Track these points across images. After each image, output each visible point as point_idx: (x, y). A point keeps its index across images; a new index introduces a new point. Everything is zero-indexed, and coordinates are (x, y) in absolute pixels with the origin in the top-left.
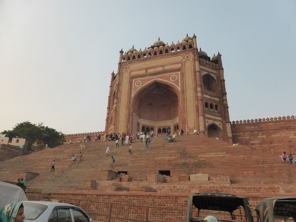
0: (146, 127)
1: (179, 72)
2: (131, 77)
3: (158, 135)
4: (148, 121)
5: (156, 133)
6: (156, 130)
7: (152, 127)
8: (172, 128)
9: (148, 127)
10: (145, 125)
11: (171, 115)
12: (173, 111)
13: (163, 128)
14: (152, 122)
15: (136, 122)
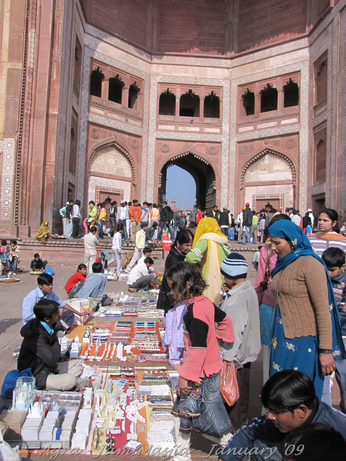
3: (159, 122)
4: (120, 47)
5: (149, 112)
6: (149, 97)
7: (136, 80)
8: (230, 97)
9: (119, 78)
10: (106, 62)
11: (223, 36)
12: (236, 21)
13: (186, 91)
14: (137, 54)
15: (73, 32)
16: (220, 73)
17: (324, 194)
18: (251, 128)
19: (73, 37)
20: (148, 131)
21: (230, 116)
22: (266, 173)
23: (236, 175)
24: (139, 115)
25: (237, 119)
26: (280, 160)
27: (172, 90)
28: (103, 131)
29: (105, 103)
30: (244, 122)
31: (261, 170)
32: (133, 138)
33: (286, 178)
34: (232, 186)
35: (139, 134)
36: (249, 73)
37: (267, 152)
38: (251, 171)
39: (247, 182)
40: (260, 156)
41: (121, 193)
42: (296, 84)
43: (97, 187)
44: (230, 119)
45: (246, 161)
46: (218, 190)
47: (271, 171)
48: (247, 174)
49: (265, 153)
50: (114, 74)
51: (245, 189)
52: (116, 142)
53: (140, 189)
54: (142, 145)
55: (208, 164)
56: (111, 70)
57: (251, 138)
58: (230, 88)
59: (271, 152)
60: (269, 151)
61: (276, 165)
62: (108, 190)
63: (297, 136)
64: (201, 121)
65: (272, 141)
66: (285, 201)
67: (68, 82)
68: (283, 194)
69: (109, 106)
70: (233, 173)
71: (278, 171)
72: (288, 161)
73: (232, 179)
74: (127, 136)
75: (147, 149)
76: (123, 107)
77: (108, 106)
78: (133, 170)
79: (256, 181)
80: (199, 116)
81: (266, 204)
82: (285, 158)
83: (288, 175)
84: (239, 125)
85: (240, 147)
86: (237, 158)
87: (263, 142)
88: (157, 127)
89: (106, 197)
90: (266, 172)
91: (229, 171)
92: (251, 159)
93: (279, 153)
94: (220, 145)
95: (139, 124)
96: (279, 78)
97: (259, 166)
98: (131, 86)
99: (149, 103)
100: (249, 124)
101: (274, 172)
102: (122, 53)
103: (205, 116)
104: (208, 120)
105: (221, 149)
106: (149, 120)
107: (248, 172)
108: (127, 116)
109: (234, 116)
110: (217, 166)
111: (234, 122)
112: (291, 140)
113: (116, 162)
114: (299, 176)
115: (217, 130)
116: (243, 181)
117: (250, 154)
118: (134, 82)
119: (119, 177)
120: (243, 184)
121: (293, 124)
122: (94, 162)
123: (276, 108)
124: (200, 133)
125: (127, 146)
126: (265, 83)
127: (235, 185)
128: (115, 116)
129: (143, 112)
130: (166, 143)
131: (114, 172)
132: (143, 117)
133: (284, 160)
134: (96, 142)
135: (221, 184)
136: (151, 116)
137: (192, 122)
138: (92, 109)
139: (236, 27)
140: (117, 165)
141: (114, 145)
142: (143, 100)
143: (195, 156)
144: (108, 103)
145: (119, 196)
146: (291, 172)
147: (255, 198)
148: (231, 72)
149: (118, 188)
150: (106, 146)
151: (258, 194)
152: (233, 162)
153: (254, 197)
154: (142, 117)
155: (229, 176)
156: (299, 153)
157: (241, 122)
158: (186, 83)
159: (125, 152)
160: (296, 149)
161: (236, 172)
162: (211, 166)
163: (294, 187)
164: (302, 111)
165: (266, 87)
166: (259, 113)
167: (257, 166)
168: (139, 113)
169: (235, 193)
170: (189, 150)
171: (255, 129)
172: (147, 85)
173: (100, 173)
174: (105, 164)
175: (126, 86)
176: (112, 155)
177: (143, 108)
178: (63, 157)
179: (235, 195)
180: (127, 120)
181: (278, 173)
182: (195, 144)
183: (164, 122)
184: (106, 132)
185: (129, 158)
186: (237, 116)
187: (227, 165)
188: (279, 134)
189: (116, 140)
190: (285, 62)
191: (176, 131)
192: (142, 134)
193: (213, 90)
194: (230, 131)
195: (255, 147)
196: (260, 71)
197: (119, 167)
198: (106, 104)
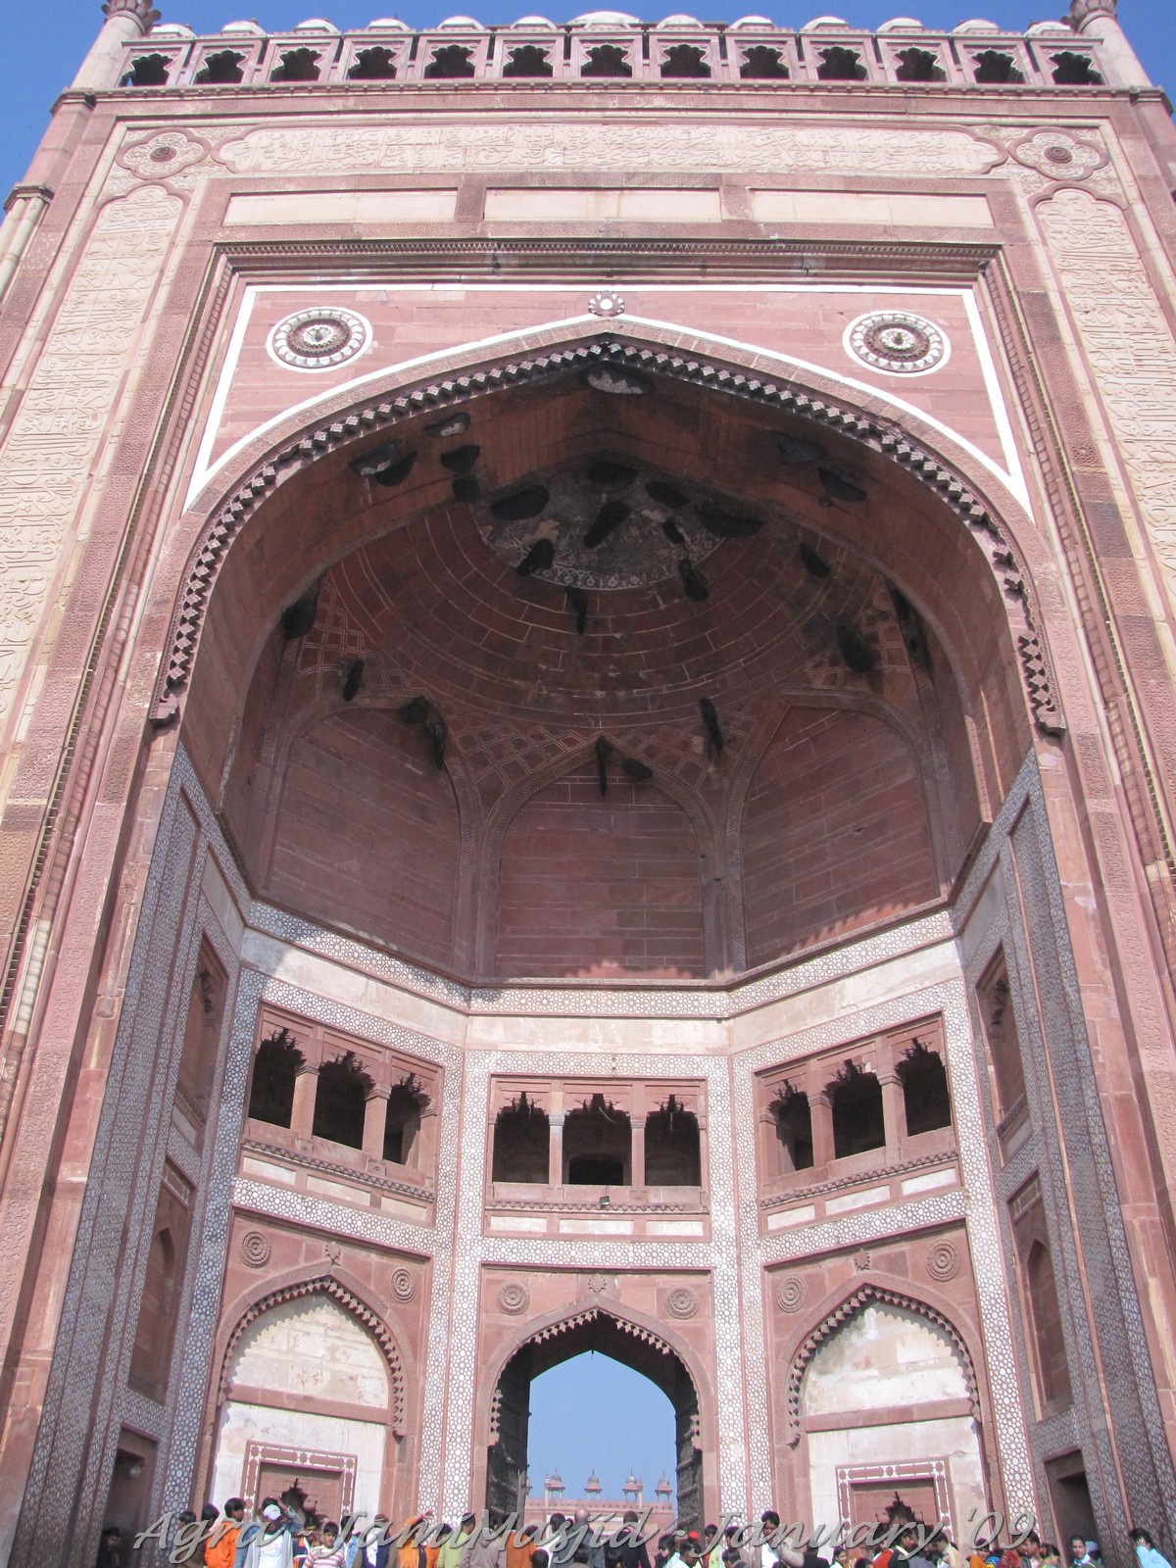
0: (314, 1052)
1: (967, 295)
2: (222, 247)
3: (494, 1208)
4: (362, 967)
5: (458, 1174)
6: (460, 1121)
7: (415, 1069)
8: (733, 1113)
9: (356, 1064)
10: (310, 1014)
11: (700, 921)
12: (736, 874)
13: (582, 1098)
14: (419, 986)
15: (187, 928)
16: (694, 1037)
17: (1076, 1454)
18: (806, 1214)
19: (185, 942)
20: (454, 1238)
21: (736, 1175)
22: (874, 1378)
23: (769, 1392)
24: (423, 1184)
25: (758, 1187)
26: (917, 1325)
27: (535, 1097)
28: (287, 1238)
29: (298, 1144)
30: (781, 1194)
31: (856, 1366)
32: (399, 1265)
33: (947, 1394)
34: (759, 1433)
35: (420, 1249)
36: (786, 1032)
37: (867, 1296)
38: (822, 1373)
39: (812, 1414)
40: (846, 1315)
41: (345, 1469)
42: (935, 1055)
43: (251, 1447)
44: (736, 1185)
45: (801, 1336)
46: (711, 1450)
47: (890, 1370)
48: (809, 1384)
49: (861, 1302)
50: (336, 1051)
51: (806, 1442)
52: (333, 1280)
53: (420, 1453)
54: (431, 1287)
55: (666, 1351)
56: (328, 1038)
57: (808, 1250)
58: (732, 1081)
59: (883, 1298)
60: (873, 1295)
61: (903, 1344)
62: (294, 1457)
63: (961, 1232)
64: (638, 1198)
65: (881, 1257)
66: (956, 1488)
67: (153, 1078)
68: (946, 1459)
69: (314, 1156)
70: (758, 1383)
71: (913, 1365)
72: (943, 1326)
73: (758, 1405)
74: (374, 1258)
75: (450, 1302)
76: (365, 1157)
77: (311, 1155)
78: (395, 1380)
79: (841, 1408)
80: (629, 1183)
81: (889, 1502)
82: (931, 1315)
83: (951, 1383)
84: (767, 1206)
85: (775, 1286)
86: (770, 1325)
87: (852, 1261)
88: (485, 1223)
89: (284, 1483)
90: (874, 1372)
91: (744, 1375)
92: (817, 1327)
93: (910, 1299)
94: (706, 1279)
95: (421, 1213)
96: (878, 1040)
97: (848, 1352)
98: (396, 1090)
99: (459, 1142)
100: (801, 1198)
101: (902, 1373)
102: (367, 985)
103: (649, 1181)
104: (661, 1194)
105: (712, 1293)
106: (457, 1202)
107: (812, 1375)
108: (379, 1189)
109: (749, 1175)
110: (699, 1356)
111: (750, 1195)
112: (943, 1250)
113: (332, 1350)
114: (988, 1385)
115: (694, 1228)
116: (796, 1412)
117: (812, 1309)
118: (408, 1075)
119: (342, 1405)
120: (797, 1423)
121: (940, 1192)
122: (247, 1351)
123: (881, 1143)
124: (635, 1239)
125: (372, 1291)
126: (840, 1059)
127: (770, 1427)
128: (336, 1189)
129: (437, 1174)
130: (516, 1277)
131: (320, 1386)
132: (437, 1191)
133: (930, 1325)
134: (261, 1277)
135: (717, 1425)
136: (464, 1187)
137: (604, 1204)
138: (250, 1164)
139: (736, 892)
140: (334, 1360)
141: (324, 1291)
142: (439, 1134)
143: (619, 1325)
144: (310, 1146)
145: (337, 1482)
146: (960, 1369)
147: (847, 1480)
148: (729, 1030)
149: (336, 1449)
150: (295, 1293)
151: (854, 1461)
152: (756, 1338)
153: (843, 1476)
154: (433, 1191)
155: (745, 1393)
156: (976, 1295)
157: (773, 1196)
158: (582, 1072)
159: (367, 1315)
160: (964, 1279)
161: (767, 1378)
162: (677, 1359)
163: (979, 1427)
164: (963, 1144)
165: (843, 1073)
166: (828, 1159)
167: (842, 1353)
168: (424, 1177)
169: (772, 1461)
170: (596, 1301)
171: (821, 1218)
172: (451, 1085)
173: (265, 1391)
174: (290, 1357)
175: (377, 1087)
176: (318, 1323)
177: (437, 1161)
178: (101, 1332)
179: (772, 1467)
180: (376, 1203)
181: (915, 1375)
182: (617, 1280)
183: (508, 1207)
184: (300, 1243)
185: (379, 1335)
186: (758, 1177)
187: (737, 1352)
188: (901, 1231)
189: (332, 1270)
190: (892, 989)
191: (552, 1236)
192: (433, 1251)
193: (673, 1091)
194: (738, 1228)
195: (826, 1282)
196: (817, 1022)
197: (343, 1368)
198: (305, 1149)
